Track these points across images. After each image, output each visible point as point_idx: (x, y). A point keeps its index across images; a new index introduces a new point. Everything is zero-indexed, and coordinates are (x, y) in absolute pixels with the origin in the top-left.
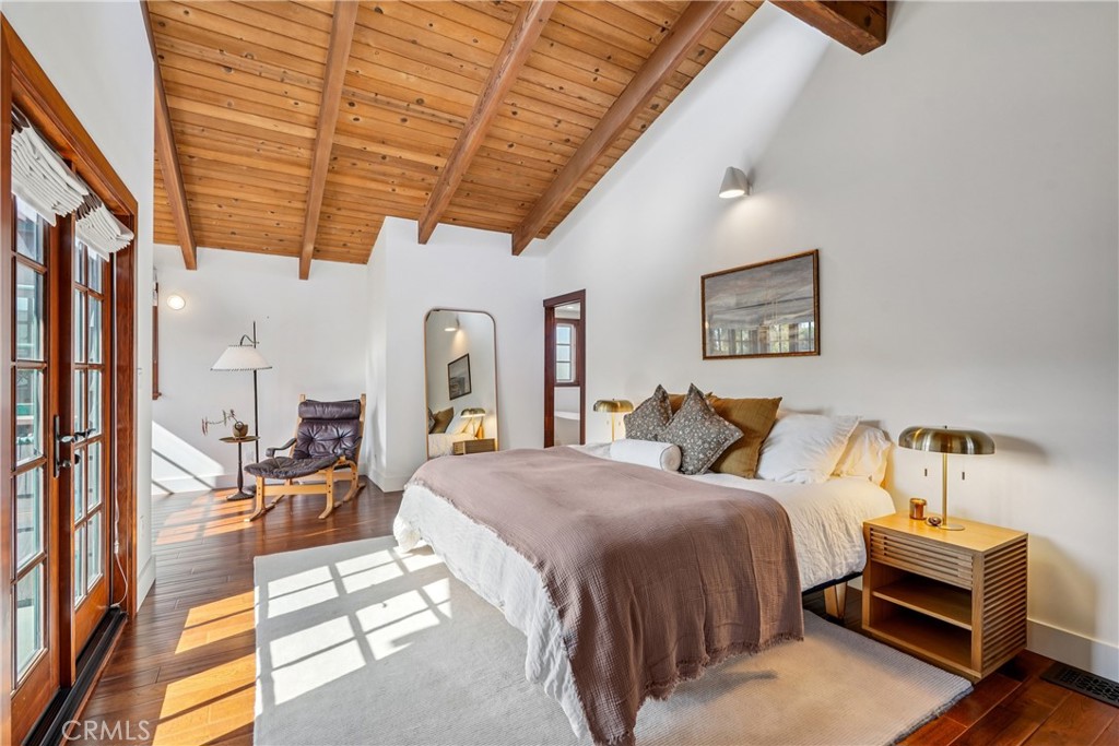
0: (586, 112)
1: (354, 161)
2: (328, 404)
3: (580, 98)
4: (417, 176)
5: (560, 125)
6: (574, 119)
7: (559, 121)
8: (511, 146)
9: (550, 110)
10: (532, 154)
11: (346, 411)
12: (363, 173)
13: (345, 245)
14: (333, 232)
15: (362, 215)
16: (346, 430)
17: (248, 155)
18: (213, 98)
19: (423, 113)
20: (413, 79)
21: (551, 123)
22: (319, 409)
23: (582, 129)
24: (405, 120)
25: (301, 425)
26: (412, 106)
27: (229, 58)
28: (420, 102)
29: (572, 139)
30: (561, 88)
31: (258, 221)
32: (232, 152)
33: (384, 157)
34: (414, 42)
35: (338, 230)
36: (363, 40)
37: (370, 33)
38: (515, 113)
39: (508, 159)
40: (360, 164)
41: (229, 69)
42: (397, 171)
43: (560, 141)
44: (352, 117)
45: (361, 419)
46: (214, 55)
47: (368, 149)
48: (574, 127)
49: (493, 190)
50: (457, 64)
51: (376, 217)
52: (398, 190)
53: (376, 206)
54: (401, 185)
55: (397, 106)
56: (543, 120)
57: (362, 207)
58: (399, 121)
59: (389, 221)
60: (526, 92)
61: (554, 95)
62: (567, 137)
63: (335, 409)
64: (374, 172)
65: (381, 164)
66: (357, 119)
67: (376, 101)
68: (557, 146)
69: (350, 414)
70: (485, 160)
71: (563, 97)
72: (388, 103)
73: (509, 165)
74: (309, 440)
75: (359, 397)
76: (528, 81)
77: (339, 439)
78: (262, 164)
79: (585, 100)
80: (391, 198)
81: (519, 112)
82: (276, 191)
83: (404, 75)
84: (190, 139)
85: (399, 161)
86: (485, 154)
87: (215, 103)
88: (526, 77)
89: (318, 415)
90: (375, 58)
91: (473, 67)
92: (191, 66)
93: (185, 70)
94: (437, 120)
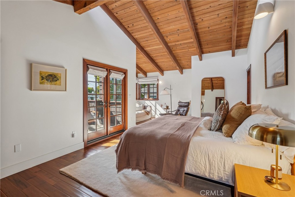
0: (225, 7)
1: (176, 47)
2: (183, 103)
3: (219, 5)
4: (191, 45)
5: (219, 15)
6: (223, 11)
7: (218, 14)
8: (209, 28)
9: (212, 14)
10: (217, 27)
11: (186, 104)
12: (179, 49)
13: (188, 65)
14: (183, 63)
15: (186, 58)
16: (186, 109)
17: (159, 53)
18: (149, 46)
19: (181, 32)
20: (173, 26)
21: (216, 16)
22: (181, 104)
23: (229, 12)
24: (178, 35)
25: (178, 107)
26: (178, 32)
27: (146, 39)
28: (178, 30)
29: (227, 16)
30: (210, 6)
31: (169, 64)
32: (157, 54)
33: (181, 44)
34: (168, 20)
35: (184, 62)
36: (160, 25)
37: (160, 23)
38: (202, 20)
39: (211, 31)
40: (178, 47)
41: (147, 41)
42: (186, 46)
43: (223, 19)
44: (169, 39)
45: (189, 107)
46: (144, 40)
47: (177, 44)
48: (225, 13)
49: (214, 41)
50: (179, 18)
51: (189, 57)
52: (189, 50)
53: (187, 55)
54: (189, 48)
55: (175, 33)
56: (212, 17)
57: (185, 56)
58: (178, 36)
59: (192, 57)
60: (201, 13)
61: (210, 9)
62: (225, 17)
63: (184, 104)
64: (181, 48)
65: (181, 46)
66: (170, 39)
67: (170, 34)
68: (224, 21)
69: (187, 105)
70: (204, 35)
71: (213, 8)
72: (173, 33)
73: (213, 33)
74: (179, 110)
75: (189, 101)
76: (199, 11)
77: (184, 111)
78: (162, 54)
79: (222, 4)
80: (189, 52)
81: (203, 19)
82: (167, 58)
83: (171, 27)
84: (151, 54)
85: (184, 44)
86: (203, 33)
87: (149, 47)
88: (197, 10)
89: (181, 105)
90: (164, 27)
91: (183, 16)
92: (143, 43)
93: (143, 44)
94: (184, 32)
